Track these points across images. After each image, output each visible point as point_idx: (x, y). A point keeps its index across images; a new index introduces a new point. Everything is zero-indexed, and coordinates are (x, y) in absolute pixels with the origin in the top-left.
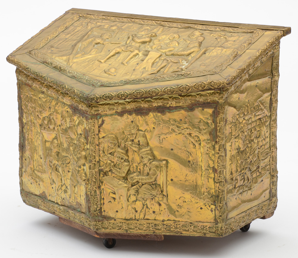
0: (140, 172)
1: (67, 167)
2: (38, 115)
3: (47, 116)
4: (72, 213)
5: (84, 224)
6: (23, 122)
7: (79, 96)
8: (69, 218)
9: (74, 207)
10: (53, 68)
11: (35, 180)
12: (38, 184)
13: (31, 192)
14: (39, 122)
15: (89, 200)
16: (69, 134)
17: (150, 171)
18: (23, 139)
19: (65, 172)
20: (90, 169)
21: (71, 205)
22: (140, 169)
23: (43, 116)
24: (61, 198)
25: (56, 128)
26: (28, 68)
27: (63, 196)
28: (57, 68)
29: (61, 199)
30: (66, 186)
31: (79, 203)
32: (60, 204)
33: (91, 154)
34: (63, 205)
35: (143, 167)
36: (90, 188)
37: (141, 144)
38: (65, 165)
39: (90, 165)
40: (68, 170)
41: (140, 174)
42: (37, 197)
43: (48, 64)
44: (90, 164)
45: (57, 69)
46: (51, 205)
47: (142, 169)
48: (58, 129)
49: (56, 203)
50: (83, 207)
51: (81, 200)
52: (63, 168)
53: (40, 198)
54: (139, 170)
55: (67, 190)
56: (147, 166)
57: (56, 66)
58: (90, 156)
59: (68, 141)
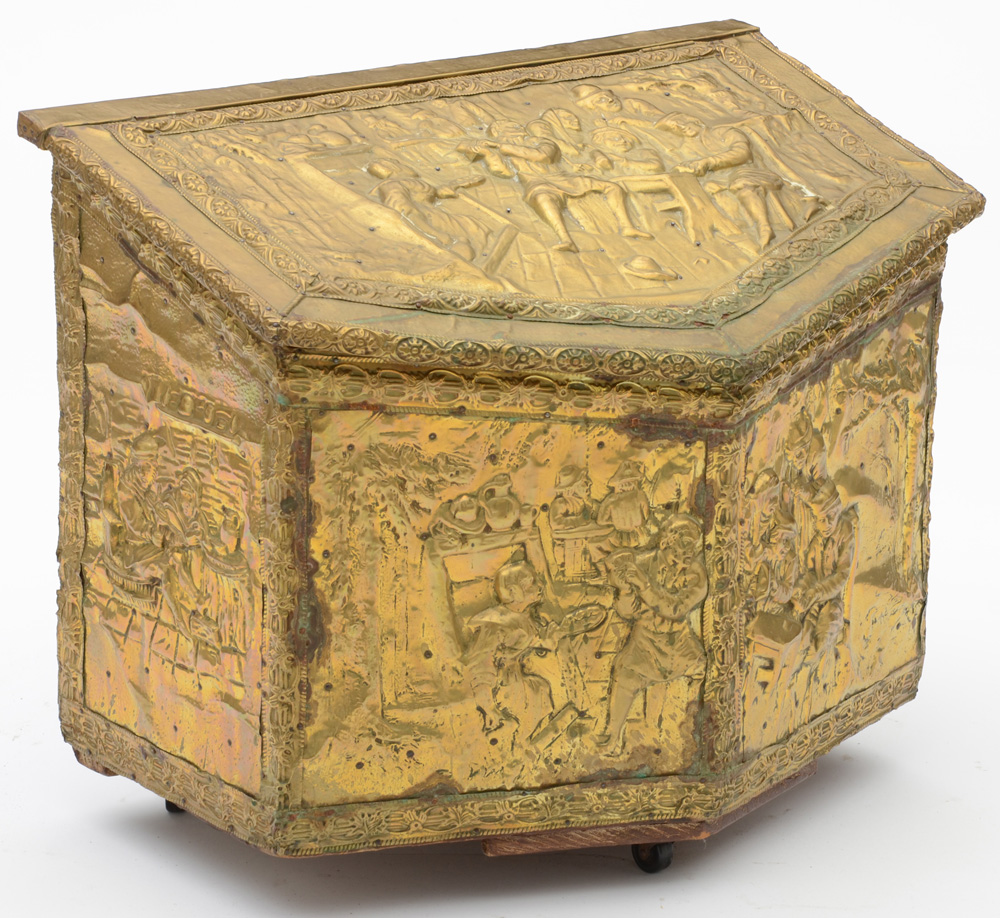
0: (813, 570)
1: (590, 641)
2: (415, 505)
3: (475, 489)
4: (599, 796)
5: (651, 815)
6: (313, 552)
7: (714, 370)
8: (568, 822)
9: (618, 769)
10: (474, 315)
11: (390, 747)
12: (403, 754)
13: (351, 800)
14: (417, 527)
15: (710, 720)
16: (610, 523)
17: (839, 555)
18: (309, 615)
19: (577, 663)
20: (721, 612)
21: (601, 770)
22: (814, 560)
23: (445, 500)
24: (546, 761)
25: (526, 521)
26: (406, 340)
27: (562, 748)
28: (488, 309)
29: (543, 765)
30: (577, 710)
31: (649, 749)
32: (539, 785)
33: (725, 558)
34: (554, 782)
35: (822, 549)
36: (720, 675)
37: (815, 478)
38: (580, 638)
39: (722, 599)
40: (596, 649)
41: (814, 578)
42: (396, 802)
43: (439, 306)
44: (721, 596)
45: (492, 313)
46: (477, 806)
47: (819, 558)
48: (534, 522)
49: (512, 790)
50: (671, 753)
51: (664, 734)
52: (569, 651)
53: (416, 801)
54: (811, 565)
55: (583, 722)
56: (833, 542)
57: (480, 304)
58: (720, 567)
59: (600, 549)
